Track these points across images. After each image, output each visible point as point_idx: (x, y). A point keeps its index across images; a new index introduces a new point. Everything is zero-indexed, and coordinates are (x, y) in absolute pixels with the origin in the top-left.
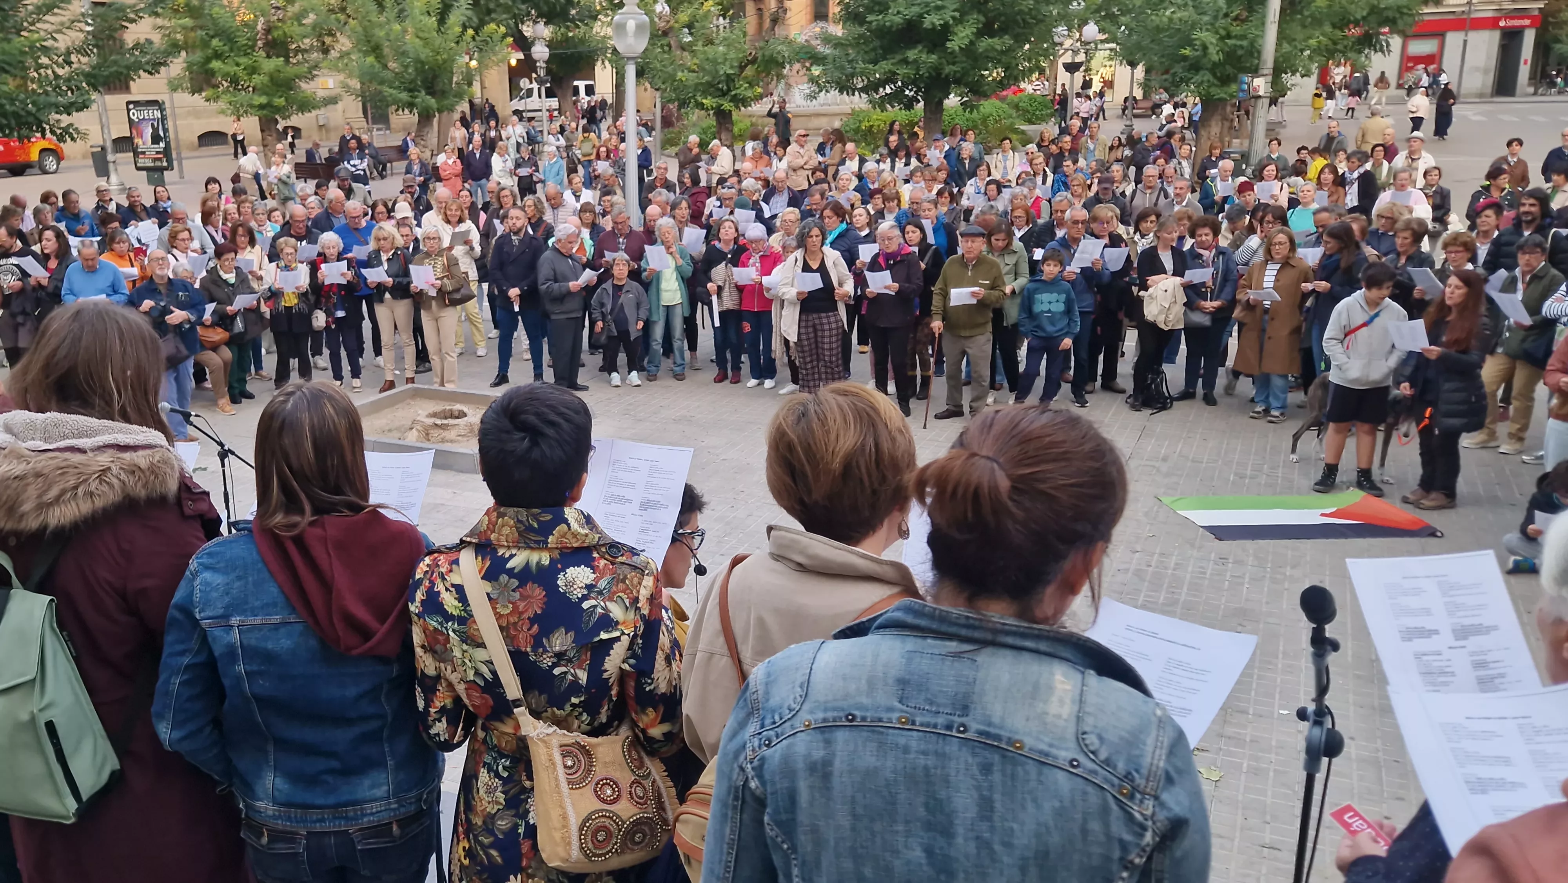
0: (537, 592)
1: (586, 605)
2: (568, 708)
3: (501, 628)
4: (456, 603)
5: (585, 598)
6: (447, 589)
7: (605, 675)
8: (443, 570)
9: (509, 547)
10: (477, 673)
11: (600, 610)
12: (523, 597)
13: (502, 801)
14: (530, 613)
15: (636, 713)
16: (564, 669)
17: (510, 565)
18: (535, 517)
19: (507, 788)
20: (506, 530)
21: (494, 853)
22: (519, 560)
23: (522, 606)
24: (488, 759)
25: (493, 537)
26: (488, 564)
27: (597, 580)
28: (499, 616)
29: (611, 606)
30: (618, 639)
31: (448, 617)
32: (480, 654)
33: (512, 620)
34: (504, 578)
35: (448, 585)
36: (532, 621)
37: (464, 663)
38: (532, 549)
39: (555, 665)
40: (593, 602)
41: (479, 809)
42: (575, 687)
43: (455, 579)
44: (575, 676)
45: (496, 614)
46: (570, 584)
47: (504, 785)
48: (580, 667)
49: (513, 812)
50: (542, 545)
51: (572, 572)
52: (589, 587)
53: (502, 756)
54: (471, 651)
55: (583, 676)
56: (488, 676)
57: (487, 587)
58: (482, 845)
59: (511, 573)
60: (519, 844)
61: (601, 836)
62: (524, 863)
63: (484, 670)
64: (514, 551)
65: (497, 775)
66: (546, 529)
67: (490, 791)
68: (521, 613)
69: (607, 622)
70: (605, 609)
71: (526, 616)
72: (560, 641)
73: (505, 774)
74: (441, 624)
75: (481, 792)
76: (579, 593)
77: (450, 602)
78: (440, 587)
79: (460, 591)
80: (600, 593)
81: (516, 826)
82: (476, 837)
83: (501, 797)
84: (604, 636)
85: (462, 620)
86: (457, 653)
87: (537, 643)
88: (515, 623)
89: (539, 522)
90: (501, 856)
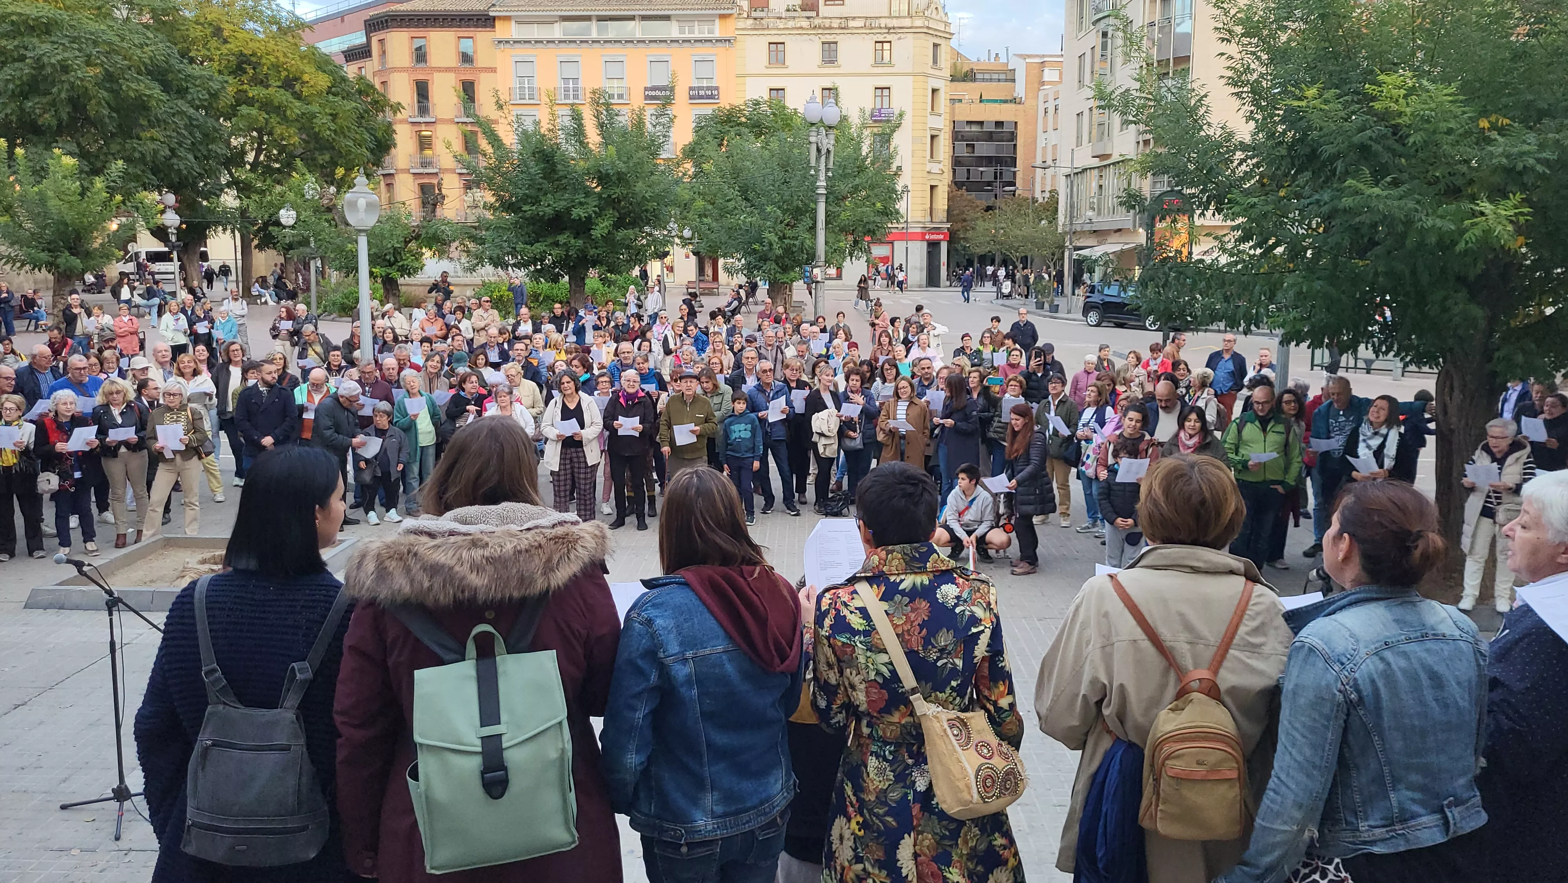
0: (924, 605)
1: (957, 610)
2: (948, 691)
3: (898, 635)
4: (861, 621)
5: (956, 605)
6: (851, 612)
7: (975, 661)
8: (846, 599)
9: (898, 574)
10: (879, 673)
11: (967, 613)
12: (913, 610)
13: (891, 777)
14: (920, 621)
15: (989, 689)
16: (945, 661)
17: (901, 587)
18: (916, 550)
19: (894, 768)
20: (895, 563)
21: (889, 819)
22: (908, 582)
23: (912, 616)
24: (874, 748)
25: (885, 569)
26: (883, 589)
27: (961, 592)
28: (895, 626)
29: (974, 609)
30: (983, 631)
31: (855, 632)
32: (883, 658)
33: (906, 628)
34: (898, 597)
35: (852, 609)
36: (921, 626)
37: (868, 667)
38: (916, 573)
39: (939, 659)
40: (962, 608)
41: (871, 788)
42: (954, 673)
43: (858, 603)
44: (954, 664)
45: (893, 625)
46: (945, 596)
47: (891, 766)
48: (957, 657)
49: (902, 784)
50: (923, 570)
51: (944, 587)
52: (958, 598)
53: (886, 743)
54: (873, 656)
55: (959, 663)
56: (887, 674)
57: (885, 606)
58: (877, 816)
59: (903, 593)
60: (910, 809)
61: (989, 782)
62: (915, 823)
63: (884, 670)
64: (903, 577)
65: (885, 759)
66: (925, 558)
67: (881, 772)
68: (912, 622)
69: (975, 621)
70: (971, 611)
71: (916, 623)
72: (944, 639)
73: (891, 758)
74: (849, 639)
75: (871, 775)
76: (952, 602)
77: (856, 621)
78: (845, 612)
79: (864, 612)
80: (965, 601)
81: (906, 794)
82: (870, 811)
83: (891, 776)
84: (974, 630)
85: (866, 633)
86: (862, 659)
87: (927, 642)
88: (908, 630)
89: (919, 553)
90: (895, 820)
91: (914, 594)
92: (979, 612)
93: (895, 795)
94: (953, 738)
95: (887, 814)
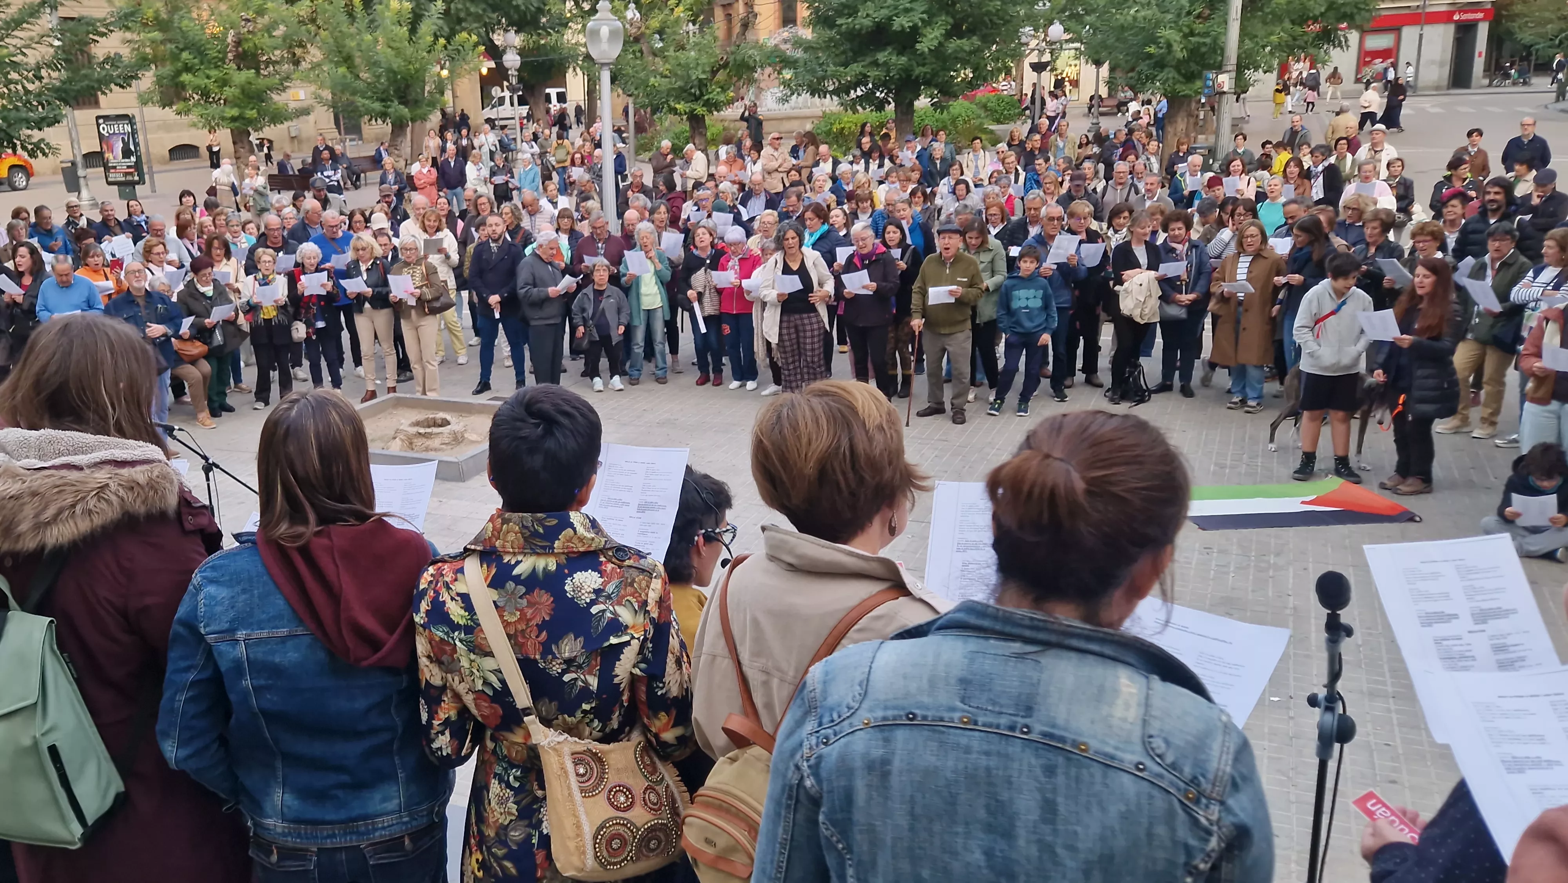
0: (545, 599)
1: (594, 610)
2: (579, 715)
3: (509, 636)
4: (462, 612)
5: (593, 602)
6: (452, 599)
7: (616, 681)
8: (448, 579)
9: (514, 554)
10: (486, 683)
11: (609, 615)
12: (530, 604)
13: (514, 811)
14: (538, 620)
15: (648, 718)
16: (574, 675)
17: (516, 572)
18: (540, 522)
19: (519, 798)
20: (511, 537)
21: (508, 864)
22: (525, 566)
23: (529, 612)
24: (498, 769)
25: (498, 544)
26: (494, 571)
27: (605, 584)
28: (506, 624)
29: (620, 610)
30: (628, 643)
31: (455, 627)
32: (488, 663)
33: (520, 627)
34: (510, 585)
35: (453, 594)
36: (540, 628)
37: (472, 673)
38: (538, 554)
39: (564, 672)
40: (602, 607)
41: (491, 820)
42: (585, 693)
43: (460, 588)
44: (585, 682)
45: (503, 622)
46: (577, 589)
47: (515, 795)
48: (590, 673)
49: (526, 822)
50: (548, 551)
51: (579, 576)
52: (598, 592)
53: (513, 766)
54: (478, 660)
55: (593, 682)
56: (497, 685)
57: (493, 595)
58: (494, 856)
59: (517, 580)
60: (533, 855)
61: (616, 844)
62: (539, 874)
63: (493, 679)
64: (520, 558)
65: (509, 786)
66: (552, 534)
67: (502, 802)
68: (530, 620)
69: (616, 626)
70: (615, 613)
71: (534, 622)
72: (570, 647)
73: (517, 785)
74: (447, 634)
75: (493, 804)
76: (587, 598)
77: (456, 611)
78: (445, 596)
79: (466, 600)
80: (609, 597)
81: (530, 837)
82: (489, 849)
83: (514, 808)
84: (613, 640)
85: (468, 630)
86: (465, 663)
87: (546, 650)
88: (523, 630)
89: (544, 527)
90: (516, 866)
91: (532, 582)
92: (625, 615)
93: (516, 835)
94: (573, 779)
95: (506, 857)
